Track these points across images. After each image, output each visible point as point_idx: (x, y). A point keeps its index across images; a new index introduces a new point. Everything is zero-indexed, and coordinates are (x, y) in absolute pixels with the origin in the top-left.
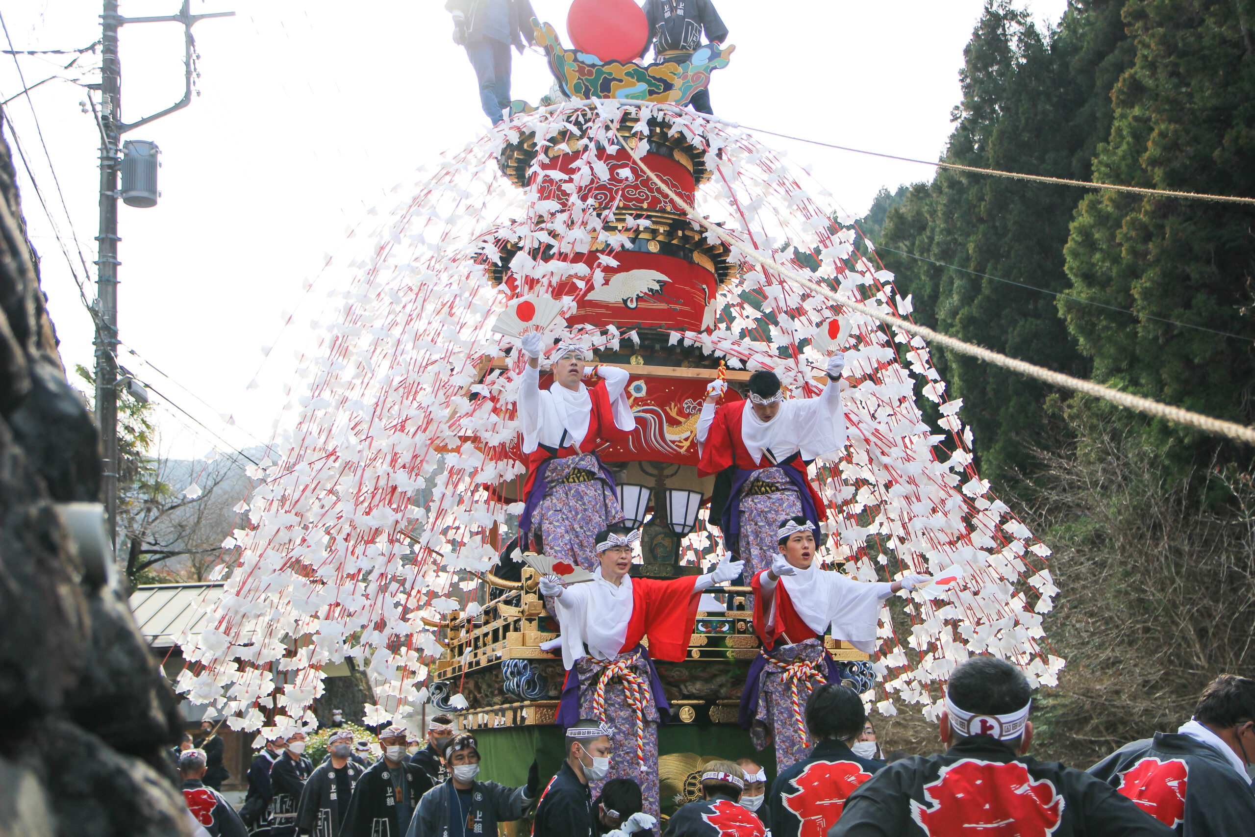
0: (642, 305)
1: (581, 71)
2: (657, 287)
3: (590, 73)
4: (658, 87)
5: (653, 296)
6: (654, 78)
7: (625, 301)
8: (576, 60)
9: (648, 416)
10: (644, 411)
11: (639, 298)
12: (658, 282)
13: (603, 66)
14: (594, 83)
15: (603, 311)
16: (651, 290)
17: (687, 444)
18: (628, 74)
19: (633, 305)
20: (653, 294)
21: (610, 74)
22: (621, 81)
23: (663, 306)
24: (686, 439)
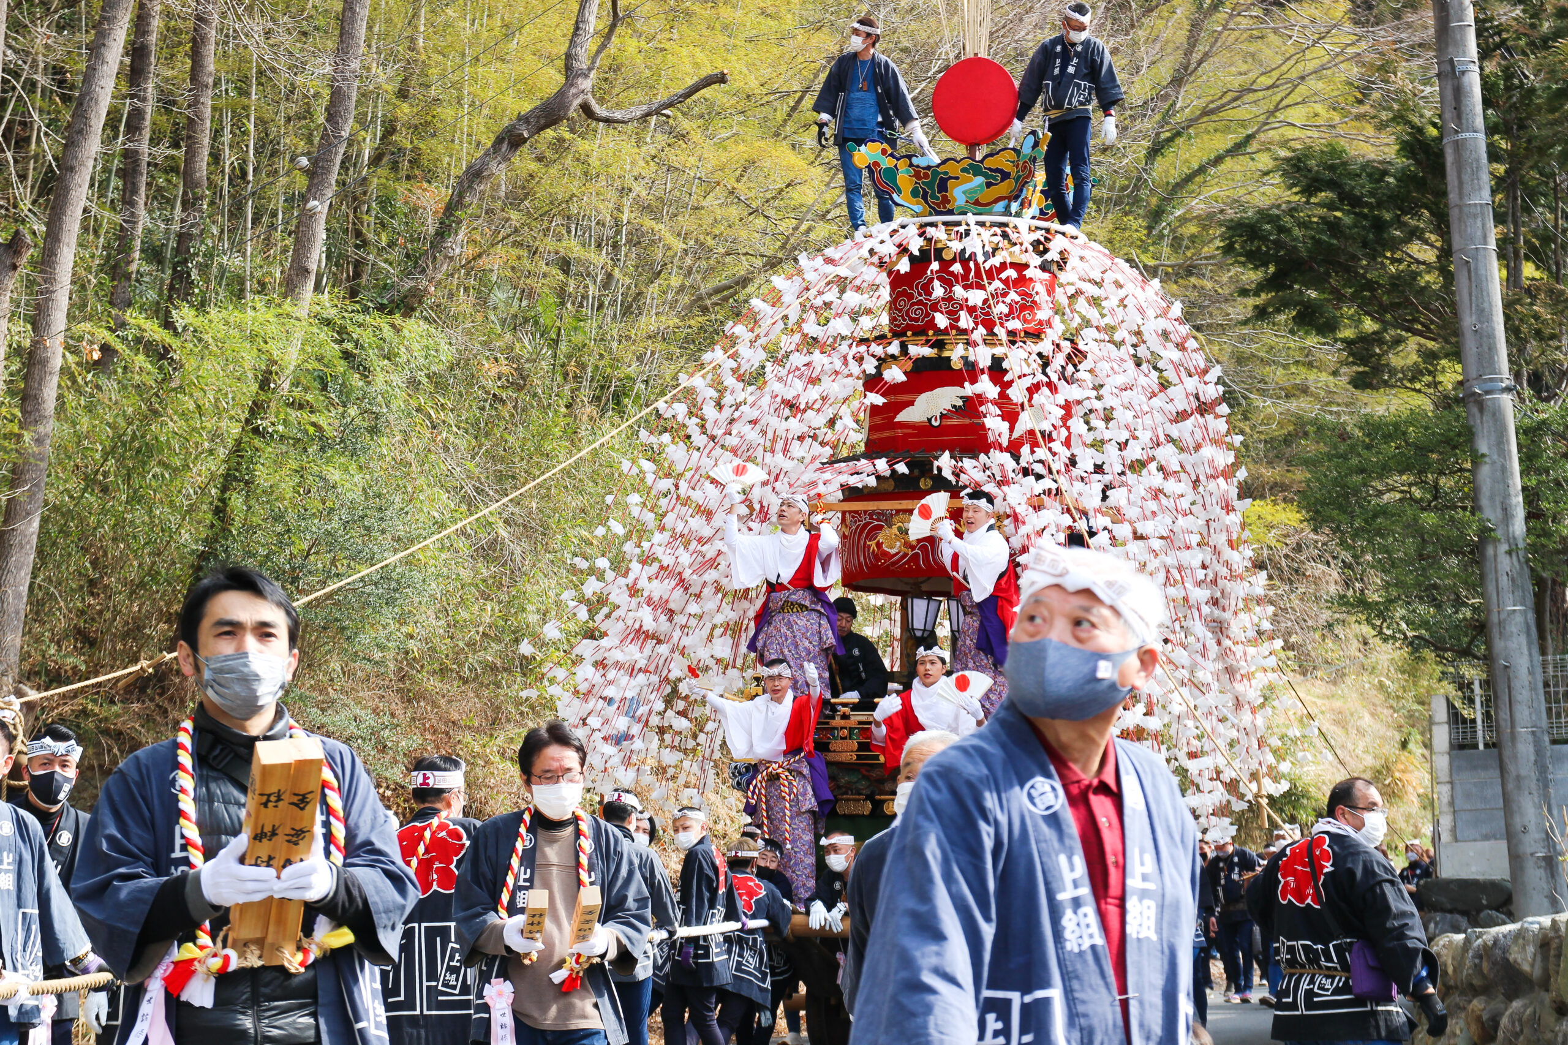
1: (917, 175)
3: (926, 176)
4: (994, 178)
5: (956, 412)
6: (990, 169)
7: (929, 420)
8: (911, 165)
11: (942, 416)
13: (938, 166)
14: (930, 185)
15: (910, 431)
16: (954, 406)
18: (964, 170)
19: (935, 423)
21: (946, 173)
22: (957, 178)
23: (967, 421)
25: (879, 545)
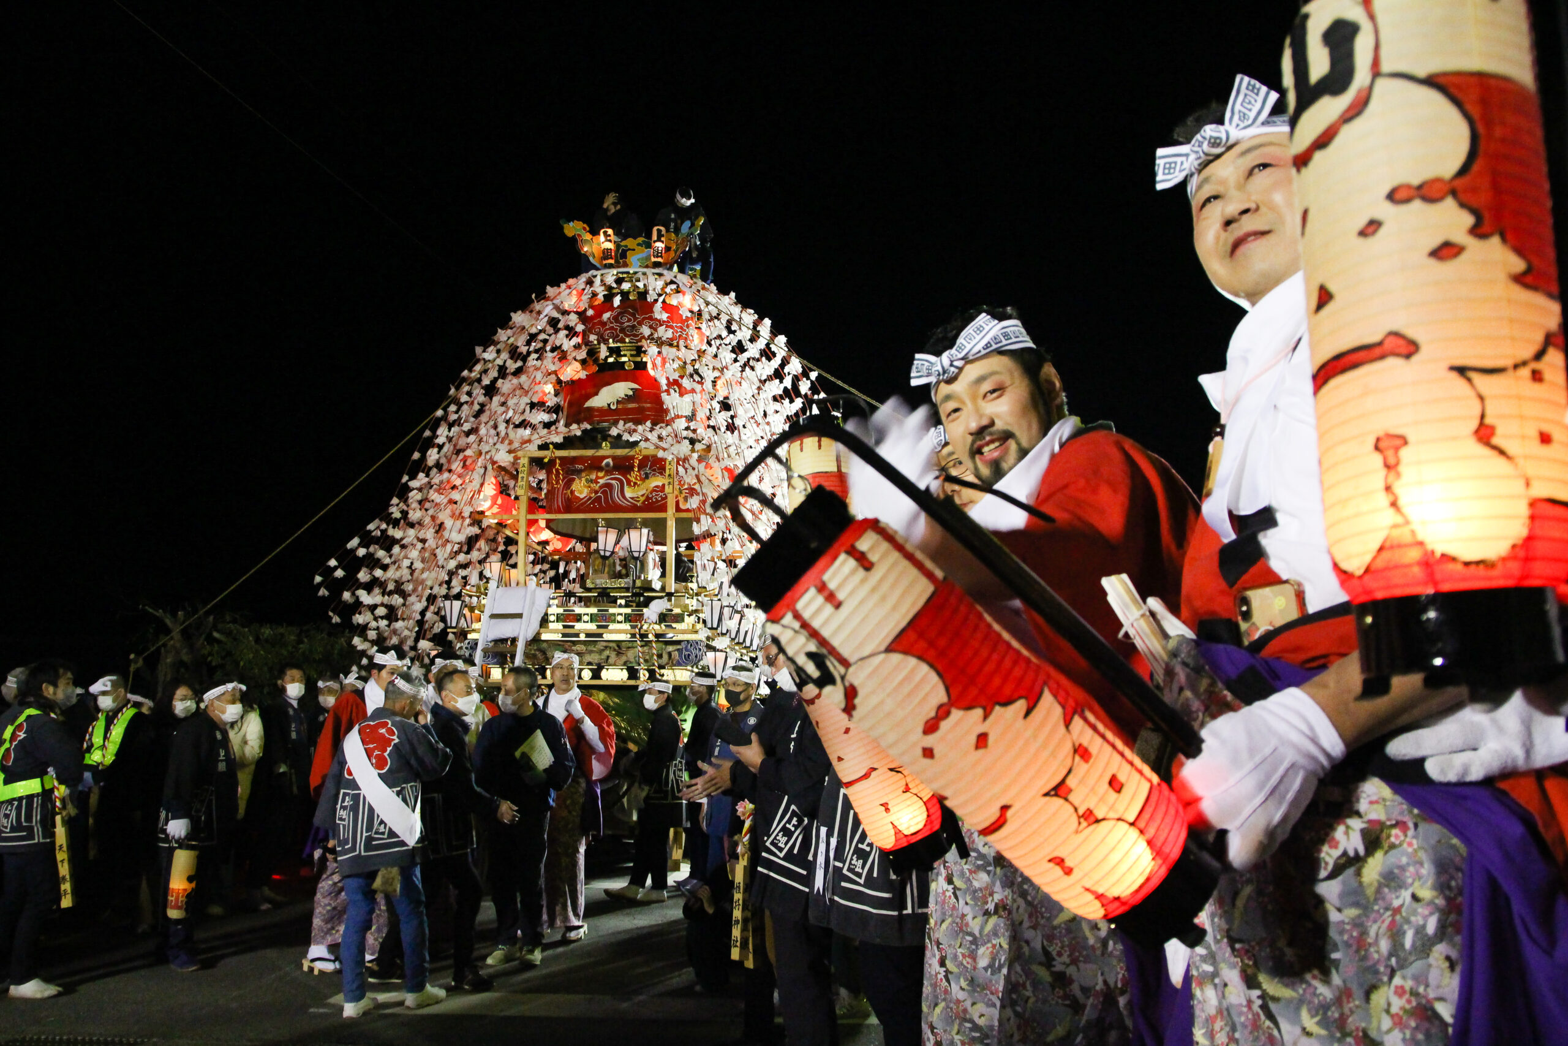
0: (620, 407)
2: (631, 393)
7: (609, 405)
9: (613, 482)
10: (612, 479)
11: (618, 402)
12: (632, 389)
15: (596, 413)
16: (626, 395)
17: (642, 499)
19: (613, 407)
20: (628, 399)
22: (634, 250)
23: (637, 406)
24: (643, 495)
25: (572, 492)
